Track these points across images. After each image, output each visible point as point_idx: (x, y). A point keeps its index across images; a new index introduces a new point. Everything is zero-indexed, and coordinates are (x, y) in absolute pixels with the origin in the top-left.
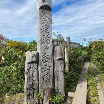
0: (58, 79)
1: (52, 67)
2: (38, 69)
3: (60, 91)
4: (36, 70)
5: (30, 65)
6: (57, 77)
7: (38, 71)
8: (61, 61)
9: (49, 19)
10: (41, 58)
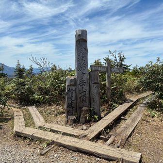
0: (94, 101)
1: (88, 90)
2: (76, 91)
3: (96, 111)
4: (74, 92)
5: (69, 87)
6: (93, 98)
7: (76, 92)
8: (97, 85)
9: (85, 49)
10: (78, 82)
